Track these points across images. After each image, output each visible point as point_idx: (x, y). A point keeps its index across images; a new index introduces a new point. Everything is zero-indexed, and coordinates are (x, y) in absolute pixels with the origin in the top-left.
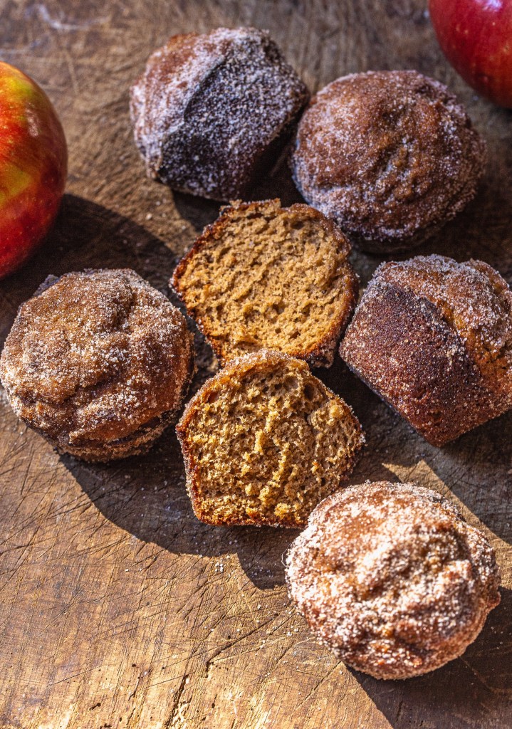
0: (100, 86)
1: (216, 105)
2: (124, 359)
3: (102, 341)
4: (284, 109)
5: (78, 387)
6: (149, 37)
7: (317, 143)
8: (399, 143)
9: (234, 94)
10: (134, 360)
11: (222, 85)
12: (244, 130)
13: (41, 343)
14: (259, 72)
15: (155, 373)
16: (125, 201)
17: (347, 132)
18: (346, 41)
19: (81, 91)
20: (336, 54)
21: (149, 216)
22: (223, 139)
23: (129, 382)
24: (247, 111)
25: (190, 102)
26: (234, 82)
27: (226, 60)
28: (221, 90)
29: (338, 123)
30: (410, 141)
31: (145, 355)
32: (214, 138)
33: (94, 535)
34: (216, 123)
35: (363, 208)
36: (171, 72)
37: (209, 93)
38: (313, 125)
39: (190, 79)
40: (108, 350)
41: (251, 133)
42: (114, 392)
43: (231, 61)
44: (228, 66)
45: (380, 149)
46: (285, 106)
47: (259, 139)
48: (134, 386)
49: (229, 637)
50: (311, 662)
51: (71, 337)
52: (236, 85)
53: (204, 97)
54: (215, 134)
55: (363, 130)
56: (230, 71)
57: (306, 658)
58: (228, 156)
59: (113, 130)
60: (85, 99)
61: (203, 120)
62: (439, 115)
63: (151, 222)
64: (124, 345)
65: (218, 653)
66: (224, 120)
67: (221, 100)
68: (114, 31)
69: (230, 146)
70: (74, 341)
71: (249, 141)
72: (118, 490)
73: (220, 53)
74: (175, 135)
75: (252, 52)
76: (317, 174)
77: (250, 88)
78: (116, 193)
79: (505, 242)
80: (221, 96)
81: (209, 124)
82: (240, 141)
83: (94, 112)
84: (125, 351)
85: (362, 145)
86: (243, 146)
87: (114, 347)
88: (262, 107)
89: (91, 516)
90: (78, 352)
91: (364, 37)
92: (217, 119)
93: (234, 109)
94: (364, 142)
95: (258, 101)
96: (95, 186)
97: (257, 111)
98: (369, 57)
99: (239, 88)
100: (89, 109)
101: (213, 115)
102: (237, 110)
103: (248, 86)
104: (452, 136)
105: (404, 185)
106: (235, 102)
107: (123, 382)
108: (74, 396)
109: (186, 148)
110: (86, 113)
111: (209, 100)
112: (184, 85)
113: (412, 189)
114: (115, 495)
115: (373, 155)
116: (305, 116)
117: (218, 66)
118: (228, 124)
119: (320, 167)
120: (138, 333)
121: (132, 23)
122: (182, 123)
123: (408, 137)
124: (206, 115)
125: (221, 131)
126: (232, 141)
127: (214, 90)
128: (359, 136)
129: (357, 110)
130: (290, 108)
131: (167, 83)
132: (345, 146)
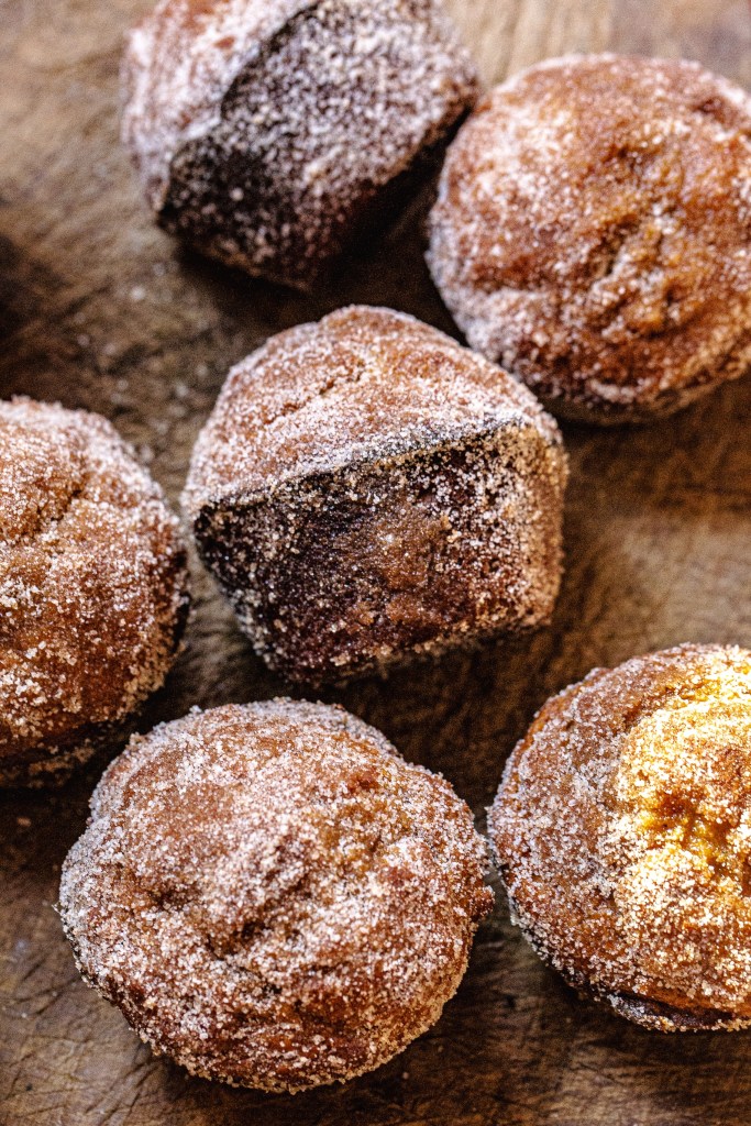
0: (77, 19)
1: (287, 92)
2: (31, 604)
4: (426, 116)
7: (480, 196)
8: (647, 214)
9: (327, 72)
10: (50, 611)
11: (304, 53)
12: (337, 149)
14: (383, 34)
15: (89, 644)
17: (543, 180)
19: (38, 24)
22: (294, 162)
23: (31, 653)
24: (349, 111)
25: (235, 81)
26: (330, 49)
28: (302, 62)
29: (528, 160)
30: (670, 211)
32: (275, 159)
34: (284, 129)
35: (558, 337)
36: (207, 11)
37: (276, 65)
38: (477, 156)
39: (240, 33)
41: (352, 157)
43: (328, 5)
44: (321, 14)
45: (607, 224)
46: (427, 108)
47: (367, 169)
48: (40, 662)
52: (334, 56)
53: (265, 74)
54: (278, 151)
55: (576, 179)
56: (325, 25)
58: (302, 199)
60: (45, 42)
61: (258, 118)
62: (734, 163)
64: (37, 577)
66: (299, 124)
67: (298, 82)
69: (307, 179)
71: (347, 172)
74: (198, 143)
76: (473, 259)
77: (361, 65)
80: (300, 75)
81: (269, 129)
82: (328, 171)
83: (57, 69)
84: (35, 589)
85: (569, 210)
86: (332, 182)
87: (14, 576)
88: (380, 107)
92: (287, 121)
93: (323, 104)
94: (576, 204)
95: (374, 95)
97: (369, 114)
99: (338, 62)
101: (279, 108)
102: (328, 107)
103: (357, 60)
105: (646, 301)
106: (326, 90)
107: (20, 649)
109: (218, 171)
111: (274, 81)
112: (226, 43)
113: (663, 310)
115: (589, 232)
116: (464, 134)
117: (300, 12)
118: (308, 133)
119: (481, 245)
122: (216, 121)
123: (665, 203)
124: (265, 109)
125: (291, 147)
126: (313, 168)
127: (288, 61)
128: (567, 191)
129: (569, 137)
130: (437, 113)
131: (196, 34)
132: (535, 207)
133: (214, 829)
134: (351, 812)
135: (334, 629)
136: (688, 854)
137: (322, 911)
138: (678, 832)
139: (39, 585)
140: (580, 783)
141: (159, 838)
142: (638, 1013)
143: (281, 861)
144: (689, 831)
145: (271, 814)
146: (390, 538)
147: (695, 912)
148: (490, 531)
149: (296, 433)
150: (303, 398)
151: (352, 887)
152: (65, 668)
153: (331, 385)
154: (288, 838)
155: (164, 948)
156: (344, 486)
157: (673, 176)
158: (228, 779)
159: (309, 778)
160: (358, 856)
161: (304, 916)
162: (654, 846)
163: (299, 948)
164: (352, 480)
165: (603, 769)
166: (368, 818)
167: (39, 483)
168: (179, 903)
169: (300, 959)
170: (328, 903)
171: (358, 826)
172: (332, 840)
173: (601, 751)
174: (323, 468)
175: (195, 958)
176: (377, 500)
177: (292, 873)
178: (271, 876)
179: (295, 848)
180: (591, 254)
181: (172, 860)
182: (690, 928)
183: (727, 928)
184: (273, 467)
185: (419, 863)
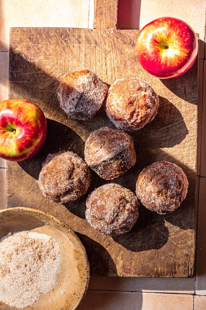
0: (45, 80)
1: (83, 104)
3: (66, 183)
4: (102, 100)
5: (61, 194)
6: (56, 61)
7: (112, 110)
8: (135, 109)
9: (88, 100)
10: (75, 186)
11: (84, 98)
13: (50, 184)
14: (93, 91)
15: (81, 188)
16: (59, 117)
17: (121, 108)
18: (113, 55)
19: (40, 82)
20: (110, 59)
21: (67, 121)
23: (74, 192)
24: (92, 104)
25: (76, 105)
27: (84, 91)
28: (84, 100)
31: (78, 185)
32: (84, 112)
33: (70, 219)
36: (69, 94)
37: (81, 101)
38: (110, 104)
39: (74, 97)
40: (68, 185)
41: (94, 109)
42: (70, 194)
43: (85, 91)
44: (85, 92)
45: (131, 113)
46: (102, 99)
47: (96, 109)
48: (76, 192)
49: (109, 242)
50: (131, 246)
51: (58, 182)
55: (125, 108)
57: (130, 245)
58: (89, 115)
59: (51, 94)
60: (42, 85)
62: (145, 99)
63: (68, 123)
64: (72, 183)
65: (107, 247)
67: (84, 102)
68: (45, 61)
70: (59, 183)
71: (94, 111)
72: (73, 205)
73: (82, 89)
74: (73, 112)
75: (90, 85)
77: (92, 97)
78: (56, 115)
79: (166, 114)
80: (84, 101)
81: (82, 109)
82: (91, 111)
83: (45, 89)
84: (73, 185)
85: (125, 112)
87: (69, 184)
88: (96, 102)
89: (68, 214)
90: (60, 186)
91: (118, 53)
92: (84, 107)
93: (88, 104)
96: (50, 113)
98: (120, 59)
100: (43, 88)
101: (83, 106)
103: (91, 96)
104: (149, 104)
105: (138, 120)
106: (88, 102)
107: (73, 192)
108: (60, 196)
109: (76, 115)
110: (43, 90)
111: (81, 103)
112: (73, 99)
113: (141, 120)
114: (73, 207)
115: (129, 114)
116: (107, 100)
118: (87, 108)
120: (76, 179)
121: (50, 57)
122: (75, 109)
123: (138, 107)
124: (81, 107)
125: (86, 110)
126: (89, 112)
127: (82, 100)
128: (124, 110)
129: (123, 101)
130: (103, 99)
131: (68, 98)
132: (121, 112)
133: (104, 211)
134: (120, 203)
135: (110, 176)
136: (163, 197)
137: (120, 217)
138: (161, 195)
139: (73, 184)
140: (147, 189)
141: (98, 213)
142: (161, 213)
143: (114, 213)
144: (162, 194)
145: (111, 208)
146: (115, 166)
147: (165, 203)
148: (127, 159)
149: (99, 155)
150: (99, 150)
151: (123, 213)
152: (79, 192)
153: (102, 147)
154: (114, 210)
155: (102, 225)
156: (107, 161)
157: (138, 103)
158: (104, 204)
159: (114, 201)
160: (123, 209)
161: (118, 218)
162: (158, 197)
163: (119, 222)
164: (108, 160)
165: (149, 188)
166: (123, 203)
167: (69, 171)
168: (103, 219)
169: (119, 223)
170: (121, 216)
171: (122, 205)
172: (119, 208)
173: (149, 185)
174: (104, 160)
175: (106, 226)
176: (112, 162)
177: (115, 214)
178: (113, 215)
179: (115, 211)
180: (130, 117)
181: (100, 216)
182: (165, 205)
183: (169, 204)
184: (97, 160)
185: (130, 207)
